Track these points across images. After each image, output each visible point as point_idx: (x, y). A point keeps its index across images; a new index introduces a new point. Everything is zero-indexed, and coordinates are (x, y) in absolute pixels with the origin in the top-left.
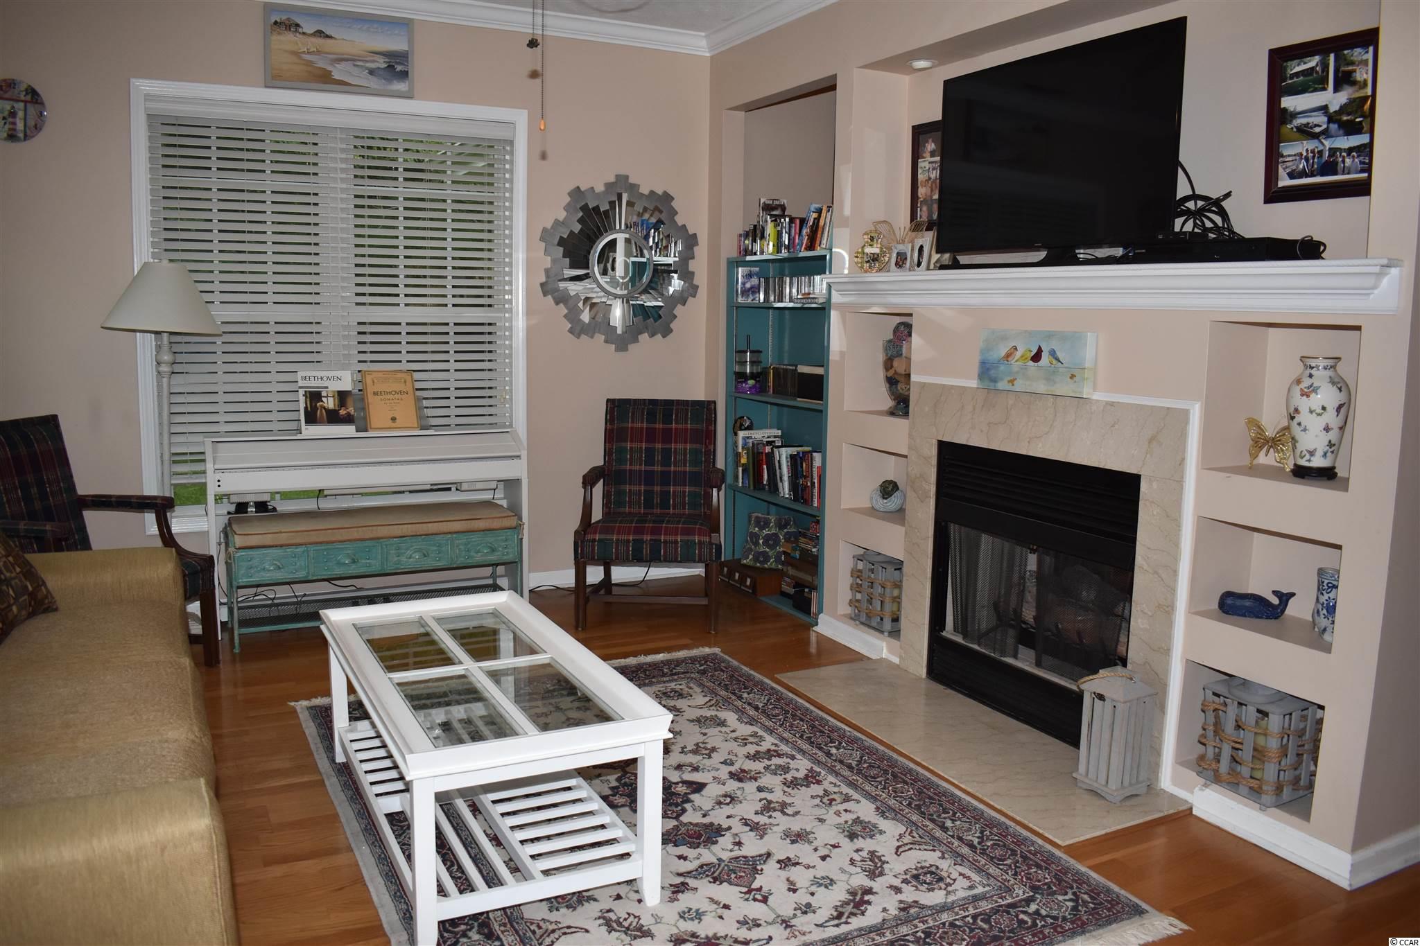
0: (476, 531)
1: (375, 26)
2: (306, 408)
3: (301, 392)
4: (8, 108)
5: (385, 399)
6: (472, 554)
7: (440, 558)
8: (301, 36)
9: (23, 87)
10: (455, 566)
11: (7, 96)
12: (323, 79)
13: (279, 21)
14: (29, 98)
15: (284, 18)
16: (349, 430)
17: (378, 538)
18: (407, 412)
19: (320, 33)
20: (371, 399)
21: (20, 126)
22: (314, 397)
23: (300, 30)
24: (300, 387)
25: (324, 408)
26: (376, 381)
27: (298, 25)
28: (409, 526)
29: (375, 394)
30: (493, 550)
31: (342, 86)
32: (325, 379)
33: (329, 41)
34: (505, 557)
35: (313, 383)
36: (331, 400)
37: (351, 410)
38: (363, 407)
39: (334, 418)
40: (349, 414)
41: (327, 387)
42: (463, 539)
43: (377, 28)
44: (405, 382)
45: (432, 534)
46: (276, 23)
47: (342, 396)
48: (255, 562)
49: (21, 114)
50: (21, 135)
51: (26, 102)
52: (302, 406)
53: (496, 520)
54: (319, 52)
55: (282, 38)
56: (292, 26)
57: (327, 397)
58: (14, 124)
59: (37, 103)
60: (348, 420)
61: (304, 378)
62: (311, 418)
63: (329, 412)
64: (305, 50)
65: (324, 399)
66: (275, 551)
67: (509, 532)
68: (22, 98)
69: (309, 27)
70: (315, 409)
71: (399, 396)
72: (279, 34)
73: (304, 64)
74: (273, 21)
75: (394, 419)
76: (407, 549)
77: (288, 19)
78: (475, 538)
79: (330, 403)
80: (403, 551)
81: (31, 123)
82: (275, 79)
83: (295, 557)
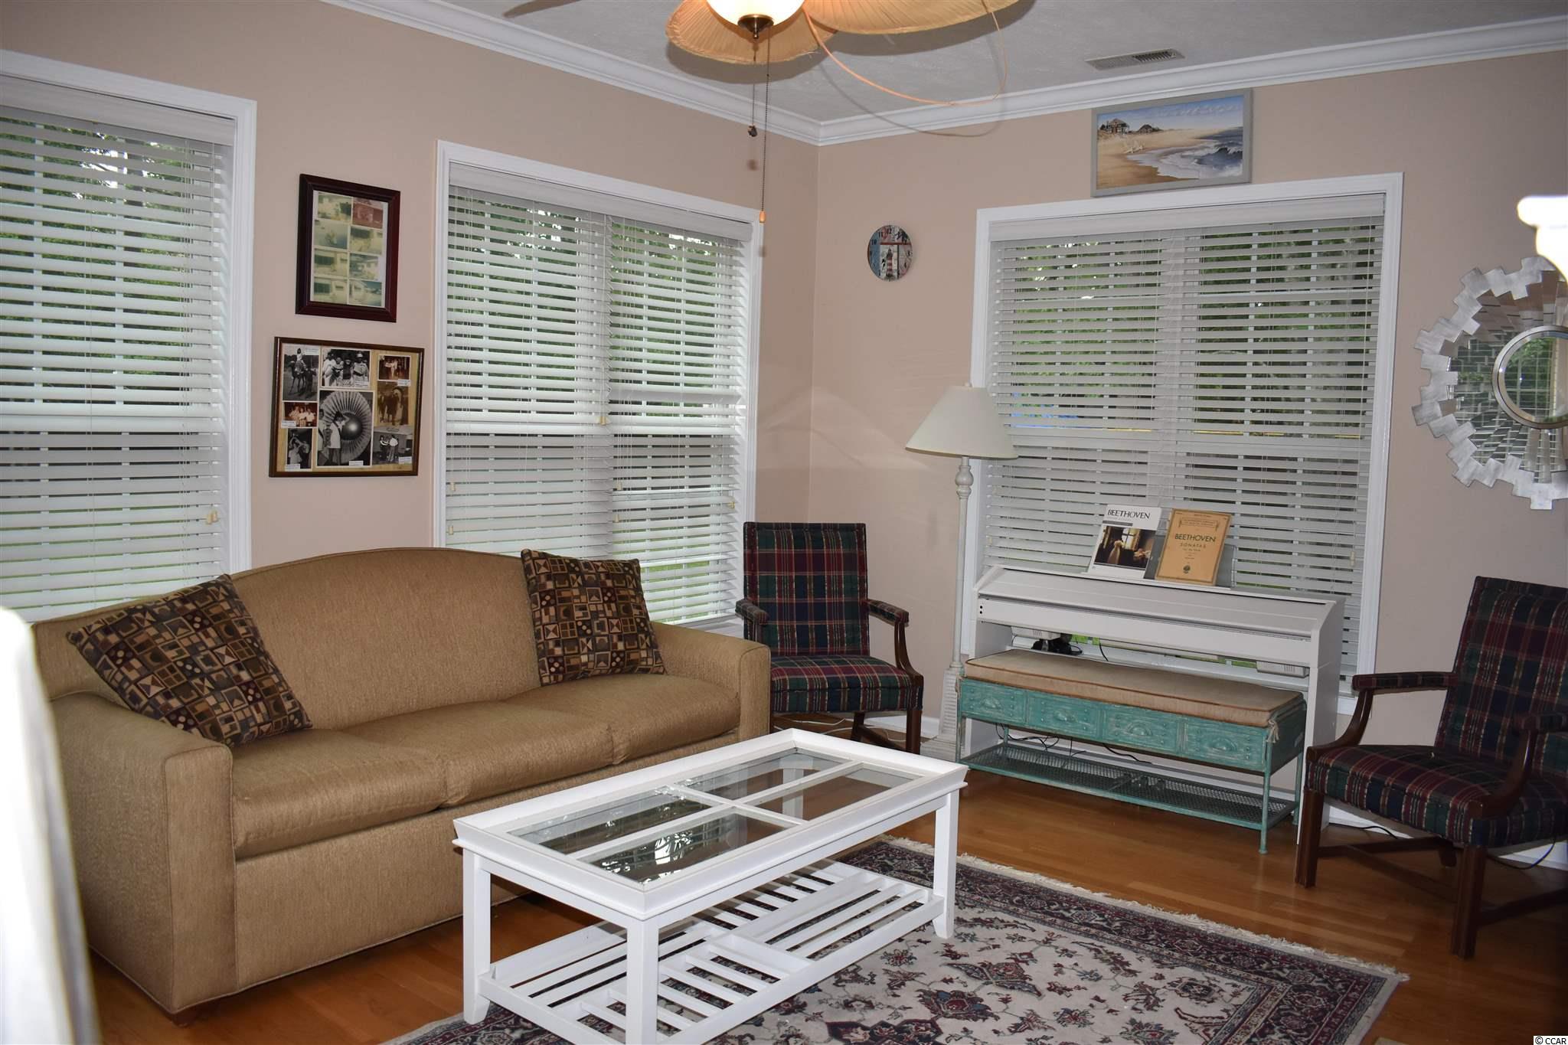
0: (1213, 719)
1: (1206, 107)
2: (1102, 545)
3: (1104, 527)
4: (887, 251)
5: (1186, 545)
6: (1206, 747)
7: (1165, 741)
8: (1127, 136)
9: (897, 231)
10: (1183, 756)
11: (886, 241)
12: (1149, 179)
13: (1106, 125)
14: (900, 240)
15: (1110, 120)
16: (1136, 575)
17: (1100, 700)
18: (1205, 562)
19: (1147, 129)
20: (1171, 541)
21: (895, 267)
22: (1115, 533)
23: (1127, 130)
24: (1104, 522)
25: (1121, 547)
26: (1183, 522)
27: (1124, 125)
28: (1133, 693)
29: (1177, 537)
30: (1231, 750)
31: (1169, 182)
32: (1132, 515)
33: (1156, 135)
34: (1247, 763)
35: (1119, 519)
36: (1131, 538)
37: (1148, 553)
38: (1159, 551)
39: (1127, 559)
40: (1143, 558)
41: (1131, 525)
42: (1196, 725)
43: (1208, 109)
44: (1217, 526)
45: (1159, 710)
46: (1103, 127)
47: (1144, 536)
48: (978, 695)
49: (895, 255)
50: (895, 274)
51: (898, 244)
52: (1099, 541)
53: (1238, 710)
54: (1145, 150)
55: (1109, 142)
56: (1118, 127)
57: (1127, 535)
58: (891, 264)
59: (906, 244)
60: (1140, 563)
61: (1111, 512)
62: (1103, 557)
63: (1124, 552)
64: (1131, 150)
65: (1123, 537)
66: (996, 689)
67: (1255, 731)
68: (896, 241)
69: (1134, 125)
70: (1110, 546)
71: (1203, 543)
72: (1106, 138)
73: (1130, 166)
74: (1100, 126)
75: (1187, 569)
76: (1129, 721)
77: (1115, 121)
78: (1212, 728)
79: (1128, 542)
80: (1124, 722)
81: (902, 264)
82: (1102, 187)
83: (1013, 699)
